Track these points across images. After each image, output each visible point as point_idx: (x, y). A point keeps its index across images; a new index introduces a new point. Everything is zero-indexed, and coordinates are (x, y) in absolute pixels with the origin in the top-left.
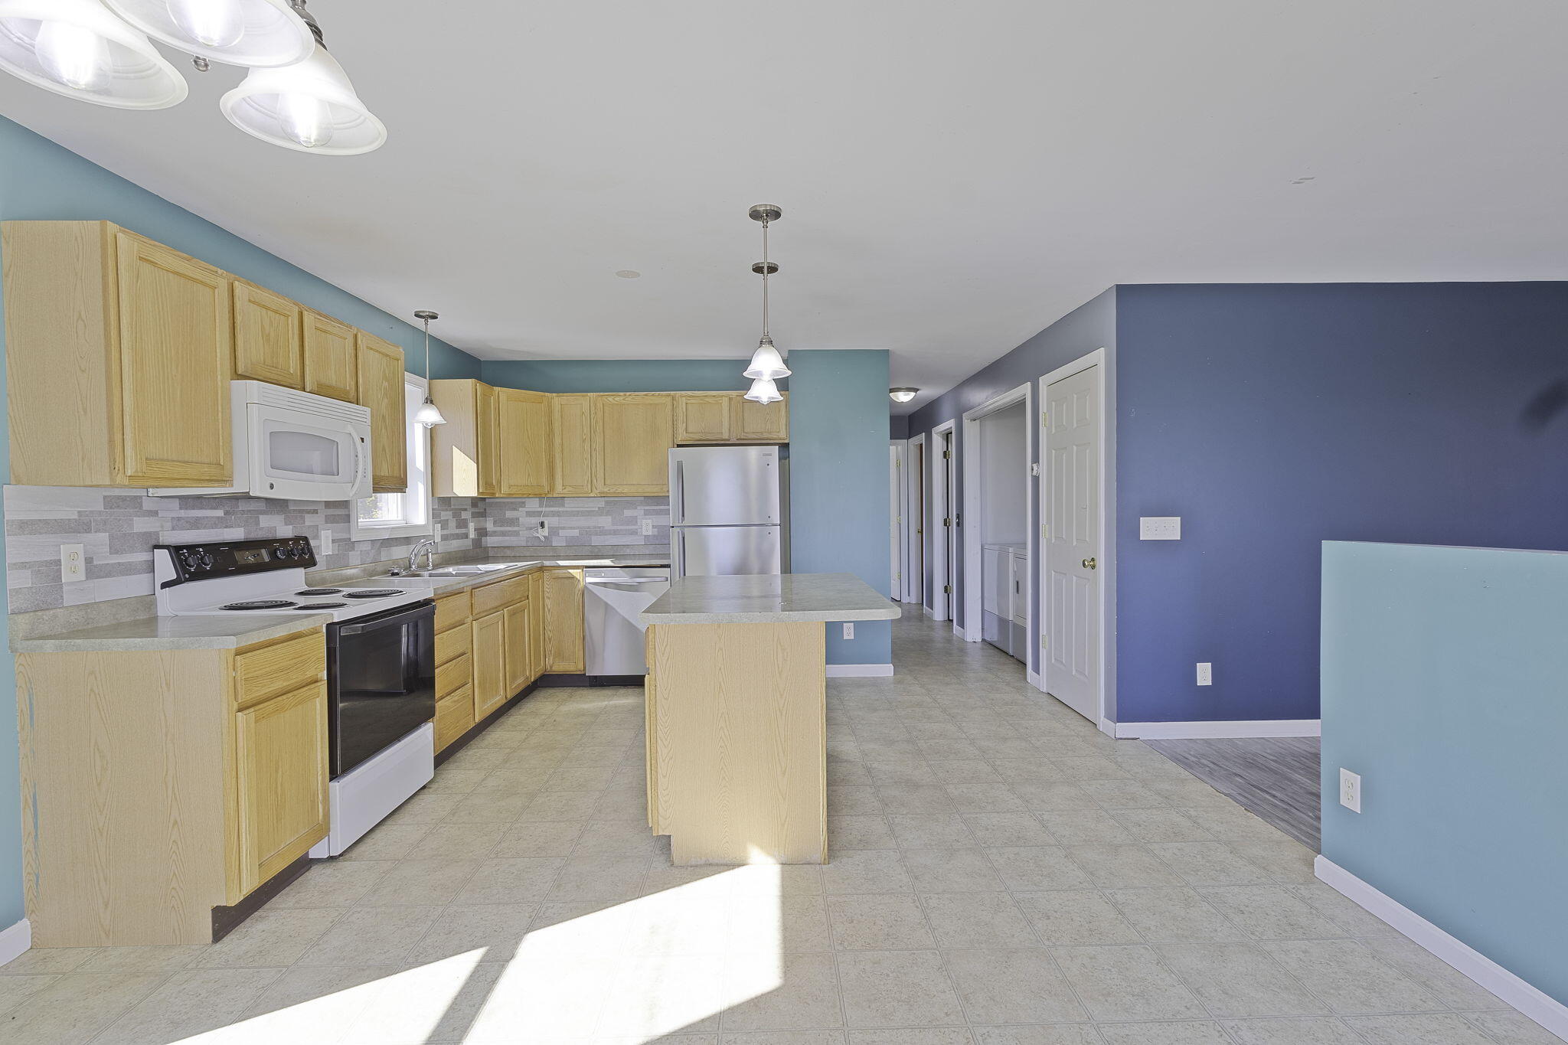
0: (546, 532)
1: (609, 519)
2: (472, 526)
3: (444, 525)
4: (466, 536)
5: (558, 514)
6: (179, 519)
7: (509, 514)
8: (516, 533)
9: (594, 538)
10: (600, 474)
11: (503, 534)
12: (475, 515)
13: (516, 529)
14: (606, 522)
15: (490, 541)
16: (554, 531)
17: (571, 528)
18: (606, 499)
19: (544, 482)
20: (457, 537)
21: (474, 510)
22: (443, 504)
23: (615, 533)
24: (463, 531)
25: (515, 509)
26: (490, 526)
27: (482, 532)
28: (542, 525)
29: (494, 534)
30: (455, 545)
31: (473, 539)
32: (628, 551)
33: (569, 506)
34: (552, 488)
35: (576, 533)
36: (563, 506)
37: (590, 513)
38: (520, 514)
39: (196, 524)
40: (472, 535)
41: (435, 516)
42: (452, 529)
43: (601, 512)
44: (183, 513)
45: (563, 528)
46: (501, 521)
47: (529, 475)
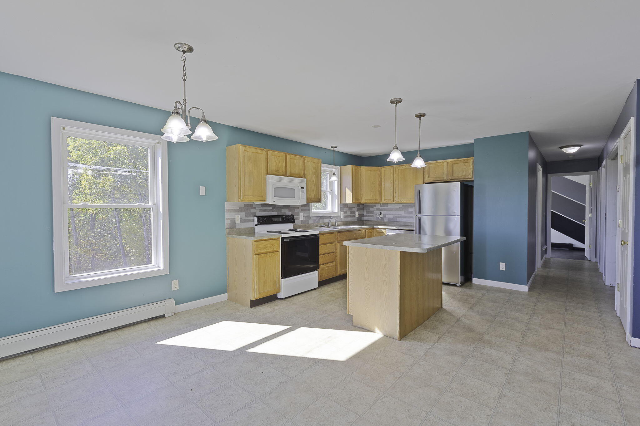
0: (382, 216)
1: (403, 212)
2: (357, 213)
3: (345, 212)
4: (354, 216)
5: (386, 210)
6: (261, 209)
7: (371, 209)
8: (372, 216)
9: (398, 219)
10: (396, 195)
11: (369, 216)
12: (358, 210)
13: (373, 214)
14: (402, 213)
15: (365, 218)
16: (384, 216)
17: (390, 215)
18: (402, 204)
19: (378, 198)
20: (351, 216)
21: (358, 208)
22: (343, 206)
23: (405, 217)
24: (353, 215)
25: (373, 208)
26: (365, 213)
27: (361, 215)
28: (381, 213)
29: (366, 216)
30: (349, 219)
31: (357, 218)
32: (409, 224)
33: (390, 207)
34: (380, 200)
35: (392, 217)
36: (388, 206)
37: (396, 209)
38: (374, 209)
39: (265, 211)
40: (357, 216)
41: (341, 209)
42: (348, 213)
43: (400, 209)
44: (262, 208)
45: (387, 215)
46: (368, 212)
47: (372, 196)
